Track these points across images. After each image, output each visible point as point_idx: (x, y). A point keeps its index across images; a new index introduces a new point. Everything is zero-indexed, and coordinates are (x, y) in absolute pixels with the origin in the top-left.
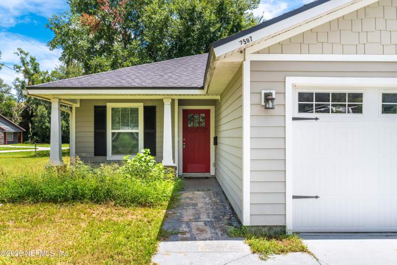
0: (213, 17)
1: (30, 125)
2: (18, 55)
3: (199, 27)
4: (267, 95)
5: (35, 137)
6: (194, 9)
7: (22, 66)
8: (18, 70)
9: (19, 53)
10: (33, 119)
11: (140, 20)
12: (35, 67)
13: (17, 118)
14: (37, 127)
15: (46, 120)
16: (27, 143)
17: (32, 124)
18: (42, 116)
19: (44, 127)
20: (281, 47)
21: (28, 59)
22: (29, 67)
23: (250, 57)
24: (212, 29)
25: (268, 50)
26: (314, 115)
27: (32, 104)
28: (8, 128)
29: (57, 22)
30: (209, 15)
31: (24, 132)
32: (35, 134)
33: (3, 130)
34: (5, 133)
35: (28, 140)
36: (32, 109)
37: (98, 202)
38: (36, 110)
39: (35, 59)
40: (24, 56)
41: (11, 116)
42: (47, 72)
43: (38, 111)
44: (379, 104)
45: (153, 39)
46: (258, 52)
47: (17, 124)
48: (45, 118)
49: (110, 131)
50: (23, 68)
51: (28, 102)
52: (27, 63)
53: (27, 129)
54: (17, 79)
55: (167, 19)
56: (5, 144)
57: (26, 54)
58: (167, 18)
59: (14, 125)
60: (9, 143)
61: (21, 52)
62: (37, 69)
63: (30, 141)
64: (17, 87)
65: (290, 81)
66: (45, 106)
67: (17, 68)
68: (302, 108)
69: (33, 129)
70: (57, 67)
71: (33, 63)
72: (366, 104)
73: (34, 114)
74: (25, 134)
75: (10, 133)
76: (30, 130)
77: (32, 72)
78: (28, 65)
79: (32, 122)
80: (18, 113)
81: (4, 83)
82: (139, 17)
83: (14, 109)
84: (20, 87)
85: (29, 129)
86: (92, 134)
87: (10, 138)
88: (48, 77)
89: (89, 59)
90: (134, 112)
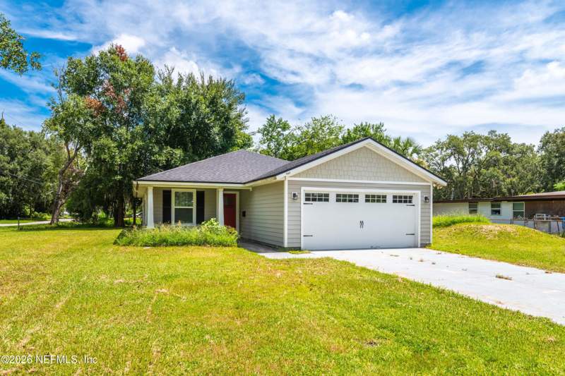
4: (294, 194)
23: (287, 178)
25: (294, 176)
26: (311, 202)
44: (335, 198)
46: (291, 177)
49: (173, 207)
65: (303, 188)
68: (307, 199)
72: (330, 198)
86: (161, 209)
90: (190, 195)
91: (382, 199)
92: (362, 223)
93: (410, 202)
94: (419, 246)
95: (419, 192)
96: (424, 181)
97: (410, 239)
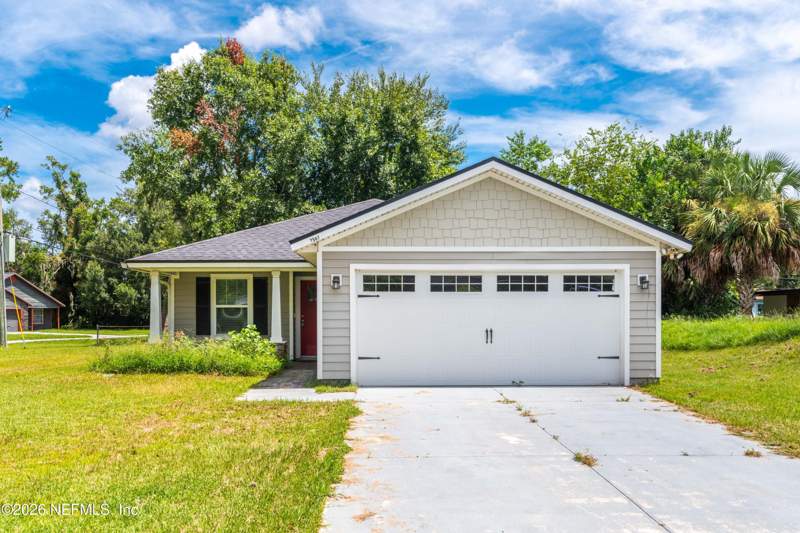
0: (373, 133)
1: (72, 296)
2: (48, 168)
3: (350, 147)
4: (335, 278)
5: (80, 317)
6: (343, 119)
7: (55, 188)
8: (46, 195)
9: (50, 165)
10: (75, 285)
11: (260, 138)
12: (80, 190)
13: (48, 283)
14: (85, 299)
15: (101, 288)
16: (65, 328)
17: (75, 295)
18: (95, 280)
19: (98, 299)
20: (346, 241)
21: (66, 176)
22: (69, 190)
23: (322, 249)
24: (370, 153)
25: (336, 243)
26: (376, 293)
27: (74, 258)
28: (35, 303)
29: (135, 144)
30: (367, 131)
31: (62, 308)
32: (80, 312)
33: (27, 304)
34: (30, 311)
35: (67, 322)
36: (76, 268)
37: (202, 373)
38: (83, 270)
39: (79, 176)
40: (58, 170)
41: (38, 280)
42: (103, 201)
43: (87, 270)
44: (428, 284)
45: (280, 168)
46: (329, 245)
47: (48, 294)
48: (100, 283)
49: (214, 306)
50: (57, 192)
51: (68, 254)
52: (65, 182)
53: (67, 302)
54: (47, 212)
55: (300, 138)
56: (30, 329)
57: (64, 168)
58: (302, 136)
59: (44, 295)
60: (36, 328)
61: (54, 164)
62: (83, 194)
63: (70, 324)
64: (42, 224)
65: (353, 267)
66: (99, 262)
67: (46, 191)
68: (367, 288)
69: (77, 302)
70: (120, 192)
71: (75, 183)
72: (417, 284)
73: (79, 276)
74: (64, 311)
75: (37, 310)
76: (72, 304)
77: (73, 197)
78: (66, 187)
79: (75, 291)
80: (50, 274)
81: (18, 218)
82: (259, 133)
83: (43, 267)
84: (48, 226)
85: (70, 302)
86: (194, 310)
87: (39, 320)
88: (105, 210)
89: (184, 198)
90: (243, 284)
91: (538, 284)
92: (489, 333)
93: (608, 288)
94: (627, 382)
95: (626, 267)
96: (640, 243)
97: (607, 369)
